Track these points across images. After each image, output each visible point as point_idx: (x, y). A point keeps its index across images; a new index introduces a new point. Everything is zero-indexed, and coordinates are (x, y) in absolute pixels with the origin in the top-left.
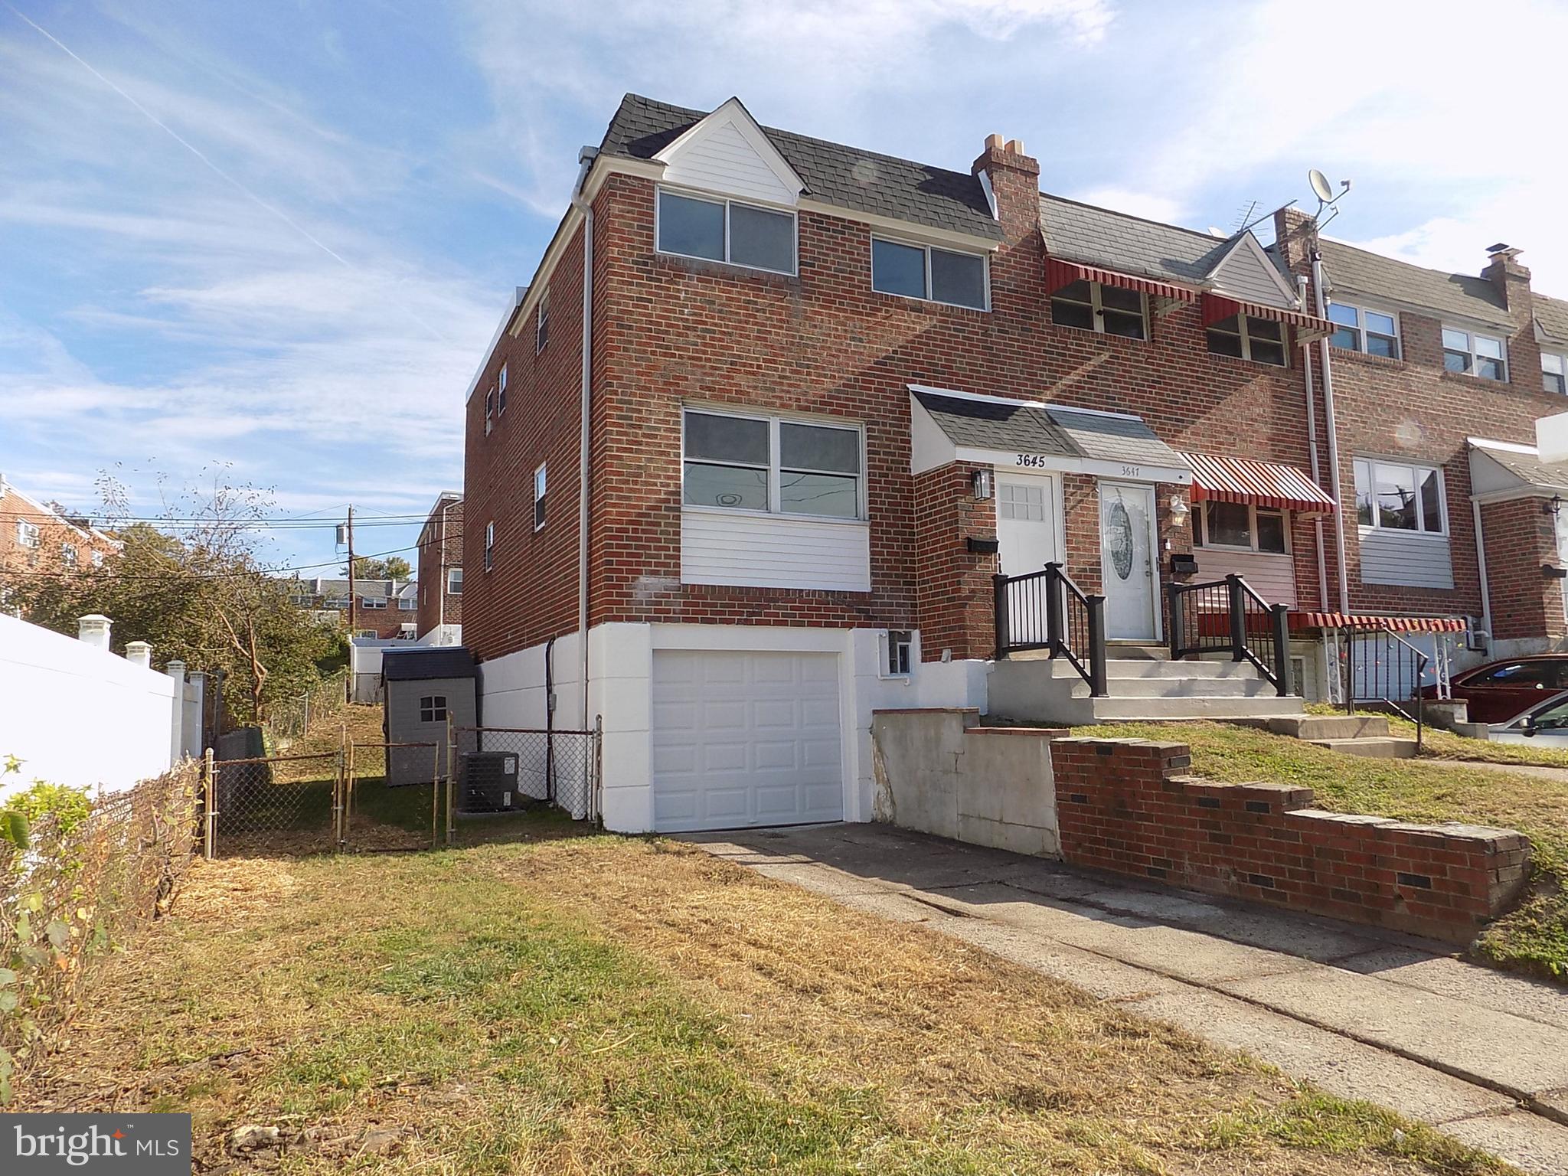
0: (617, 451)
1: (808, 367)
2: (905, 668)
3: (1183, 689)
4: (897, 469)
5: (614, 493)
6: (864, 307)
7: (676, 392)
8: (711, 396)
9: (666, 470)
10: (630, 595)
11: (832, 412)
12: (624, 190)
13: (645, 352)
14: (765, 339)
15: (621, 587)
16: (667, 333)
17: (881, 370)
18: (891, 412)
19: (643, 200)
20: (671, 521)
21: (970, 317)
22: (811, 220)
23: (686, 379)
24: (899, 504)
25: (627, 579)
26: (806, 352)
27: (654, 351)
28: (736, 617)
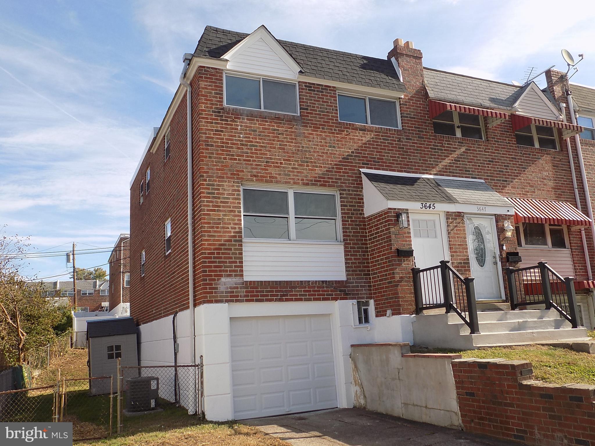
0: (207, 211)
1: (307, 162)
2: (367, 320)
3: (520, 327)
4: (357, 214)
5: (206, 234)
6: (335, 130)
7: (238, 178)
8: (257, 180)
9: (233, 220)
10: (216, 288)
11: (321, 185)
12: (207, 74)
13: (220, 158)
14: (284, 149)
15: (211, 284)
16: (232, 147)
17: (346, 162)
18: (352, 184)
19: (217, 79)
20: (237, 247)
21: (391, 132)
22: (305, 86)
23: (243, 171)
24: (359, 232)
25: (214, 280)
26: (305, 154)
27: (226, 158)
28: (274, 298)
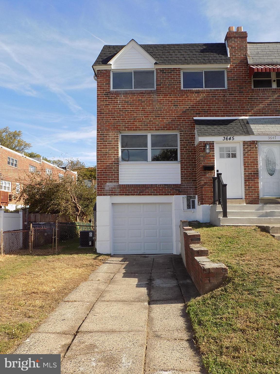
0: (100, 149)
1: (159, 117)
2: (194, 207)
3: (267, 215)
4: (190, 145)
6: (178, 95)
7: (117, 130)
8: (128, 130)
9: (114, 152)
10: (104, 188)
11: (167, 130)
12: (101, 74)
13: (108, 120)
14: (145, 110)
15: (101, 186)
16: (115, 113)
17: (184, 114)
18: (188, 127)
19: (107, 76)
20: (116, 167)
21: (218, 92)
22: (160, 71)
23: (120, 126)
24: (191, 156)
25: (103, 184)
26: (158, 112)
27: (110, 119)
28: (136, 193)
